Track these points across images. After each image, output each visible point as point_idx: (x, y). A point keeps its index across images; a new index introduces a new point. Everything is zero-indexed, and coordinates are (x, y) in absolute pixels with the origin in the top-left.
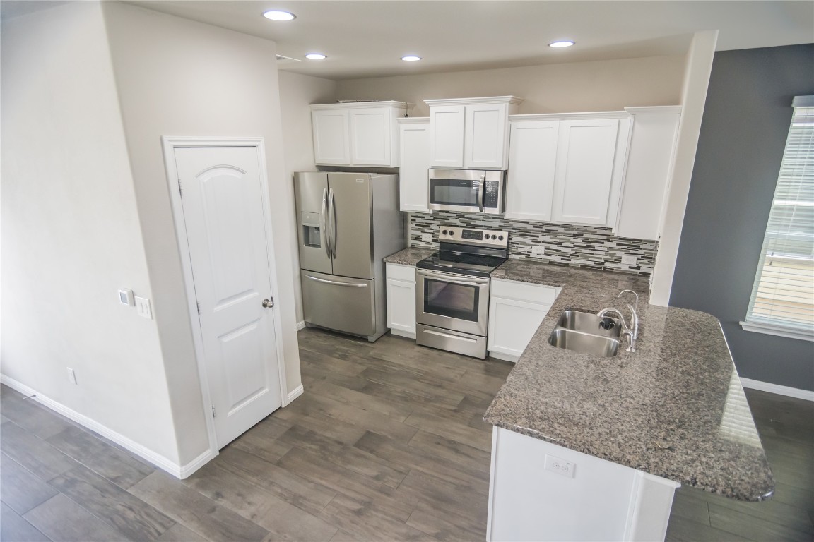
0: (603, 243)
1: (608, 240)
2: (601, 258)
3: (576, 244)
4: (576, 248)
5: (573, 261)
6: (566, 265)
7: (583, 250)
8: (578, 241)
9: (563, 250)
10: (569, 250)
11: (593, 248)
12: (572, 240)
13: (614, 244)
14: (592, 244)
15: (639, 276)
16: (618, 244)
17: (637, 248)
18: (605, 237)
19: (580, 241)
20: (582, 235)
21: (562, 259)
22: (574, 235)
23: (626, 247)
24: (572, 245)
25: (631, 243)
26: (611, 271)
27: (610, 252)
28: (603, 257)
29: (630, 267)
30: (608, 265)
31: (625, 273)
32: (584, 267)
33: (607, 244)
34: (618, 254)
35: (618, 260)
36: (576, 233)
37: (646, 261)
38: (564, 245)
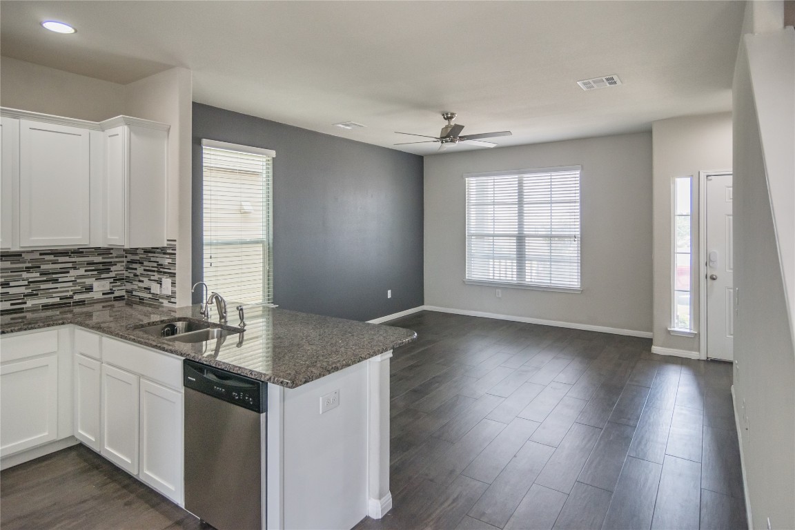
0: (68, 272)
1: (75, 268)
2: (68, 291)
3: (30, 280)
4: (32, 285)
5: (30, 303)
6: (21, 310)
7: (43, 286)
8: (35, 275)
9: (11, 291)
10: (23, 290)
11: (56, 281)
12: (25, 275)
13: (81, 272)
14: (54, 276)
15: (114, 300)
16: (86, 271)
17: (108, 271)
18: (70, 265)
19: (38, 274)
20: (39, 267)
21: (12, 304)
22: (26, 268)
23: (96, 272)
24: (26, 283)
25: (101, 267)
26: (81, 303)
27: (78, 281)
28: (70, 289)
29: (104, 294)
30: (77, 297)
31: (99, 301)
32: (46, 307)
33: (73, 273)
34: (88, 281)
35: (89, 289)
36: (30, 265)
37: (118, 284)
38: (12, 284)
